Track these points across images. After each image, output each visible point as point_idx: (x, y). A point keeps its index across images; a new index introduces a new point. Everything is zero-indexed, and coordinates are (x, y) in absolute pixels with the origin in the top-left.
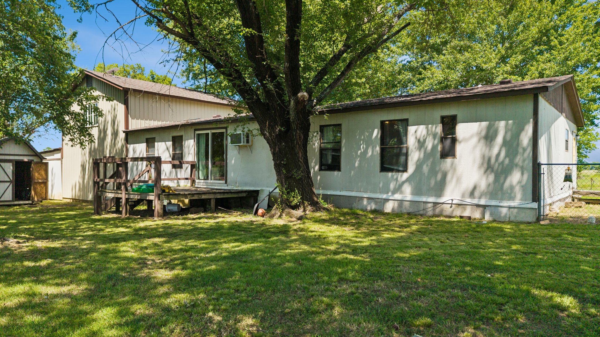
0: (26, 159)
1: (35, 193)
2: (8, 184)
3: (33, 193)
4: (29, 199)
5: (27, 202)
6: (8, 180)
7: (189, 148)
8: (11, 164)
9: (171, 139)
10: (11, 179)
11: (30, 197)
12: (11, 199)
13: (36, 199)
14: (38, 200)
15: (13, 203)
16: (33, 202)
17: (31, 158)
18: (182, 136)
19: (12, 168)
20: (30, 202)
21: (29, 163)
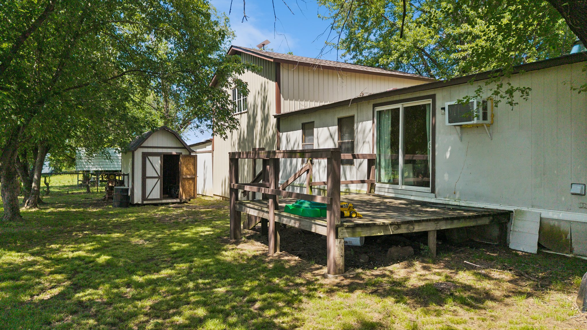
0: (174, 152)
1: (184, 190)
2: (157, 180)
3: (181, 190)
4: (177, 197)
5: (175, 201)
6: (157, 176)
7: (364, 131)
8: (159, 158)
9: (336, 121)
10: (159, 174)
11: (178, 194)
12: (159, 197)
13: (184, 197)
14: (186, 198)
15: (160, 202)
16: (181, 200)
17: (179, 151)
18: (352, 117)
19: (160, 162)
20: (178, 200)
21: (178, 156)
